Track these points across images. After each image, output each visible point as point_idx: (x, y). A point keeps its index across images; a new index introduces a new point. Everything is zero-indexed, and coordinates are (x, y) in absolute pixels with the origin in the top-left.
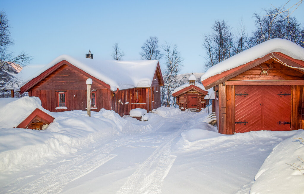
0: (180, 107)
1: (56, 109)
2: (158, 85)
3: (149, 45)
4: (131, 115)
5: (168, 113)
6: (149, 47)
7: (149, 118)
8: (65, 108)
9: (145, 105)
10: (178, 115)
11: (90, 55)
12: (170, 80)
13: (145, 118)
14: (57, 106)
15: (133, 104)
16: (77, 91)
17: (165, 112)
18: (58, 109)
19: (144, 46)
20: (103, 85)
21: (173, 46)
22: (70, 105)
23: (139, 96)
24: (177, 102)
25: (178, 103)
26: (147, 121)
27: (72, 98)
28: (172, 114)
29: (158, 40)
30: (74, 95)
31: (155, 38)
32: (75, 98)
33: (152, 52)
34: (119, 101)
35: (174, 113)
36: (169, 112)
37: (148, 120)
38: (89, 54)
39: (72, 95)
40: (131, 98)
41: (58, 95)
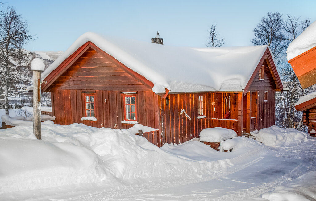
0: (310, 129)
1: (82, 119)
2: (270, 89)
3: (267, 27)
4: (202, 139)
5: (280, 138)
6: (266, 30)
7: (234, 146)
8: (94, 119)
9: (235, 121)
10: (299, 144)
11: (158, 40)
12: (296, 83)
13: (226, 145)
14: (84, 115)
15: (215, 119)
16: (109, 92)
17: (275, 137)
18: (84, 120)
19: (258, 29)
20: (144, 84)
21: (302, 23)
22: (100, 115)
23: (233, 106)
24: (305, 120)
25: (306, 122)
26: (229, 151)
27: (103, 103)
28: (289, 141)
29: (282, 17)
30: (106, 100)
31: (277, 15)
32: (106, 103)
33: (270, 37)
34: (181, 113)
35: (293, 139)
36: (284, 137)
37: (231, 150)
38: (156, 39)
39: (103, 98)
40: (213, 109)
41: (85, 98)
